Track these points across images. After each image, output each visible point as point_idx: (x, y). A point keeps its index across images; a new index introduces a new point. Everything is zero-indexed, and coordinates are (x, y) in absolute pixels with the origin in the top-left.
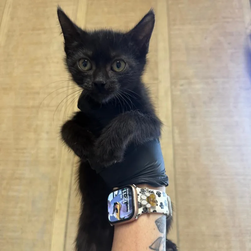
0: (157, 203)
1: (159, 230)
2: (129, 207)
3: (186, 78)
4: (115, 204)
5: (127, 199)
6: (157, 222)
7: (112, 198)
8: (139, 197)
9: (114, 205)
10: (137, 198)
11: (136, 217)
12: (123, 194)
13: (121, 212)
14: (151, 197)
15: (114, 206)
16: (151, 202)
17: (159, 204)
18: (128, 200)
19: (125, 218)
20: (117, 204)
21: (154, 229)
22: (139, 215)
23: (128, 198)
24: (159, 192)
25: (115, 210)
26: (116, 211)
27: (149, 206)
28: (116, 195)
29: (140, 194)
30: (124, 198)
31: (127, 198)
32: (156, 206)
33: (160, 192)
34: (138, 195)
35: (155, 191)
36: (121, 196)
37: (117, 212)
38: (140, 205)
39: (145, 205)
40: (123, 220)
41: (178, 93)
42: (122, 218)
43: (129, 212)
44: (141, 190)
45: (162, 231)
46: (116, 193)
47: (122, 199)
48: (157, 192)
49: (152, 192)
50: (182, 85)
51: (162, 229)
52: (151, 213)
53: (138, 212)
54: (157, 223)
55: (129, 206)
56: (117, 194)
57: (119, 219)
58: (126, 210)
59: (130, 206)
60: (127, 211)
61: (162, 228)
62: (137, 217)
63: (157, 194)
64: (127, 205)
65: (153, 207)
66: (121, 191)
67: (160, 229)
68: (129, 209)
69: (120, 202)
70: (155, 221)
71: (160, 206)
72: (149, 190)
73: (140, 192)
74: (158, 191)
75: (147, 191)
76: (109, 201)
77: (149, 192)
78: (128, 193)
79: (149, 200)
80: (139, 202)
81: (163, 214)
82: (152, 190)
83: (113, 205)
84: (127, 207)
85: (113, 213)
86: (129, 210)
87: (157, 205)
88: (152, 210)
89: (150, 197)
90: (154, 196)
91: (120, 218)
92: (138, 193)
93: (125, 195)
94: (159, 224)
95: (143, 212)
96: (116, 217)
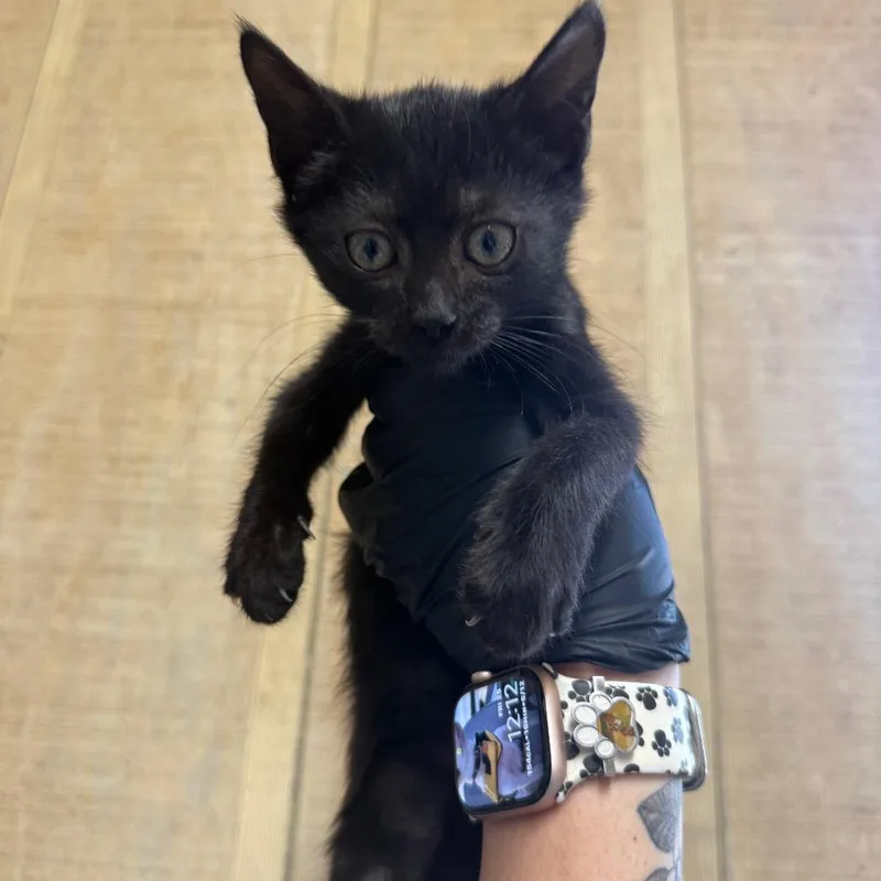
0: (643, 736)
1: (653, 839)
2: (529, 755)
3: (745, 227)
4: (481, 739)
5: (522, 724)
6: (644, 809)
7: (469, 716)
8: (567, 713)
9: (477, 744)
10: (560, 717)
11: (557, 795)
12: (507, 703)
13: (504, 772)
14: (615, 715)
15: (476, 748)
16: (616, 735)
17: (649, 737)
18: (526, 727)
19: (518, 796)
20: (486, 738)
21: (635, 839)
22: (570, 785)
23: (525, 718)
24: (649, 689)
25: (481, 761)
26: (483, 766)
27: (606, 749)
28: (482, 705)
29: (572, 704)
30: (511, 718)
31: (522, 717)
32: (639, 746)
33: (654, 687)
34: (564, 705)
35: (632, 687)
36: (500, 708)
37: (488, 771)
38: (572, 749)
39: (592, 749)
40: (509, 804)
41: (720, 279)
42: (507, 797)
43: (529, 773)
44: (574, 685)
45: (666, 843)
46: (482, 693)
47: (504, 722)
48: (641, 690)
49: (621, 693)
50: (733, 252)
51: (667, 836)
52: (618, 776)
53: (563, 772)
54: (644, 813)
55: (528, 749)
56: (484, 700)
57: (495, 800)
58: (519, 764)
59: (532, 751)
60: (524, 769)
61: (665, 831)
62: (561, 794)
63: (639, 698)
64: (522, 747)
65: (623, 754)
66: (499, 691)
67: (659, 840)
68: (528, 760)
69: (498, 732)
70: (636, 805)
71: (655, 747)
72: (607, 684)
73: (572, 696)
74: (644, 685)
75: (601, 687)
76: (458, 726)
77: (608, 691)
78: (523, 699)
79: (606, 724)
80: (567, 736)
81: (669, 775)
82: (617, 684)
83: (472, 743)
84: (524, 756)
85: (474, 776)
86: (529, 767)
87: (642, 743)
88: (620, 767)
89: (611, 716)
90: (627, 710)
91: (499, 796)
92: (565, 697)
93: (512, 707)
94: (652, 817)
95: (583, 775)
96: (484, 791)
